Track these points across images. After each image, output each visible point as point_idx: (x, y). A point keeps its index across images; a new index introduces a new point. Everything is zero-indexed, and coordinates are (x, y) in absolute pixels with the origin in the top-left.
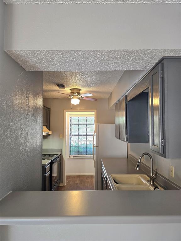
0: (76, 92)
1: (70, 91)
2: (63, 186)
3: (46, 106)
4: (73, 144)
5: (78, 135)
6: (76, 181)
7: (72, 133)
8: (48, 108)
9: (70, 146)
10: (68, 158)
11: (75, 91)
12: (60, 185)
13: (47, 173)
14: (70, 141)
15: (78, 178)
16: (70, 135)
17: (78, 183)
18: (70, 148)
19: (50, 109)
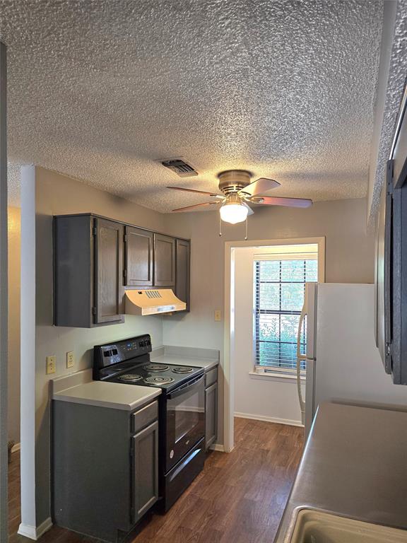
0: (232, 181)
1: (217, 182)
2: (224, 453)
3: (172, 234)
4: (266, 334)
5: (280, 312)
6: (265, 441)
7: (261, 307)
8: (176, 239)
9: (257, 342)
10: (252, 373)
11: (232, 178)
12: (216, 449)
13: (139, 431)
14: (257, 328)
15: (277, 433)
16: (255, 311)
17: (268, 451)
18: (258, 345)
19: (189, 241)
